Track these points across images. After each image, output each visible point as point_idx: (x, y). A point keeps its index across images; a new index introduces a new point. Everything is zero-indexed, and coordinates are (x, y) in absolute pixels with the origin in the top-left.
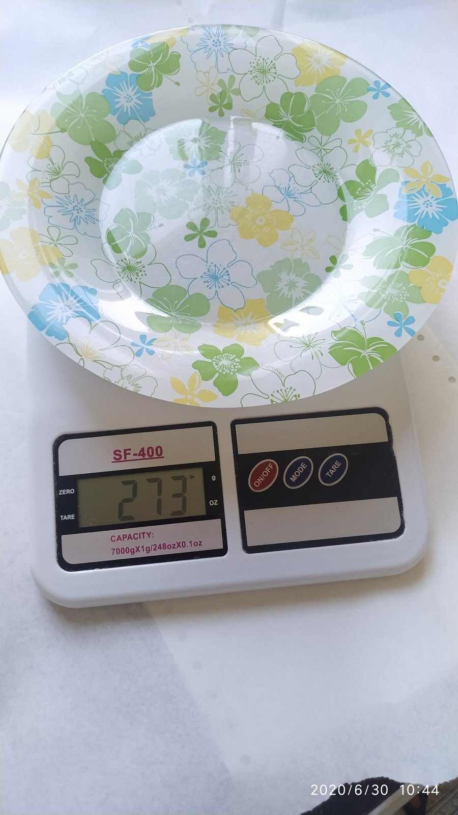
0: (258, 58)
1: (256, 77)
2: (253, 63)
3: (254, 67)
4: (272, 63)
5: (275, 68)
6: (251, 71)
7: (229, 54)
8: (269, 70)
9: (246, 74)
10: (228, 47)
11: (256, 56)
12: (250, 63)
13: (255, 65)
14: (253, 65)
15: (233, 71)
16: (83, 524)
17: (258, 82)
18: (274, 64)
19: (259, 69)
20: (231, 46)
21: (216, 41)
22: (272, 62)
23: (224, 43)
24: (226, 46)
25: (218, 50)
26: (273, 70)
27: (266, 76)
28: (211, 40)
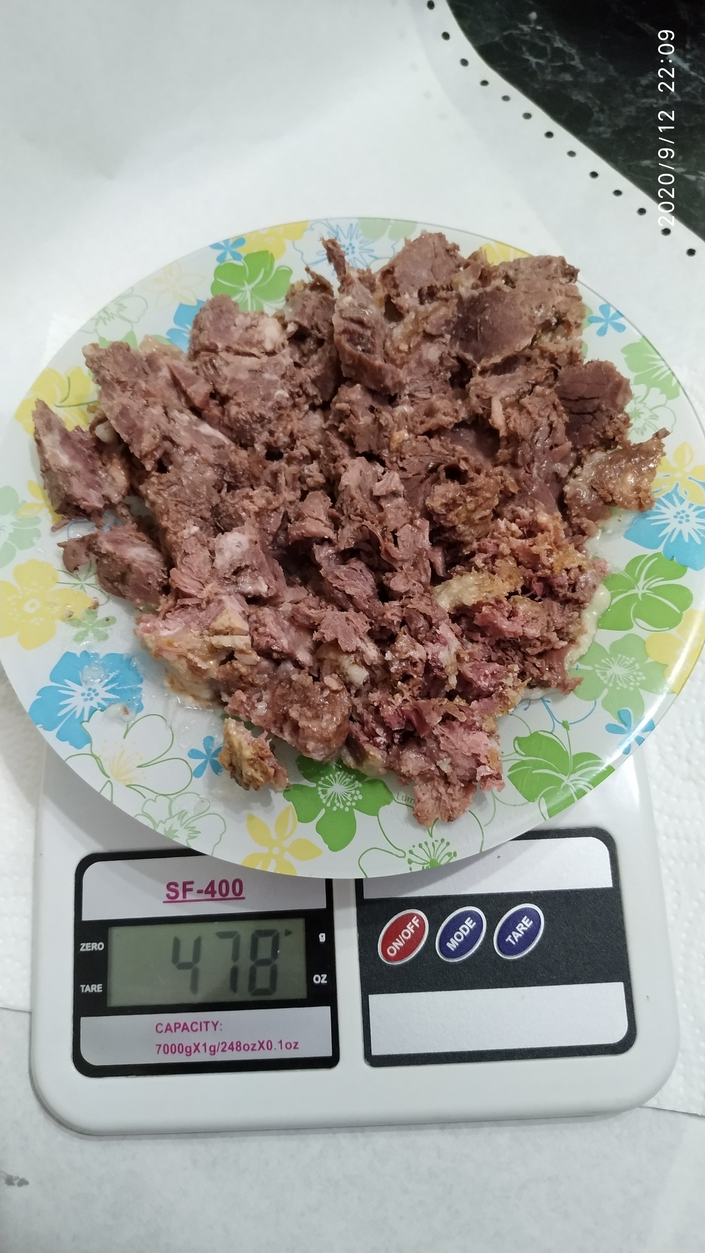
16: (115, 1001)
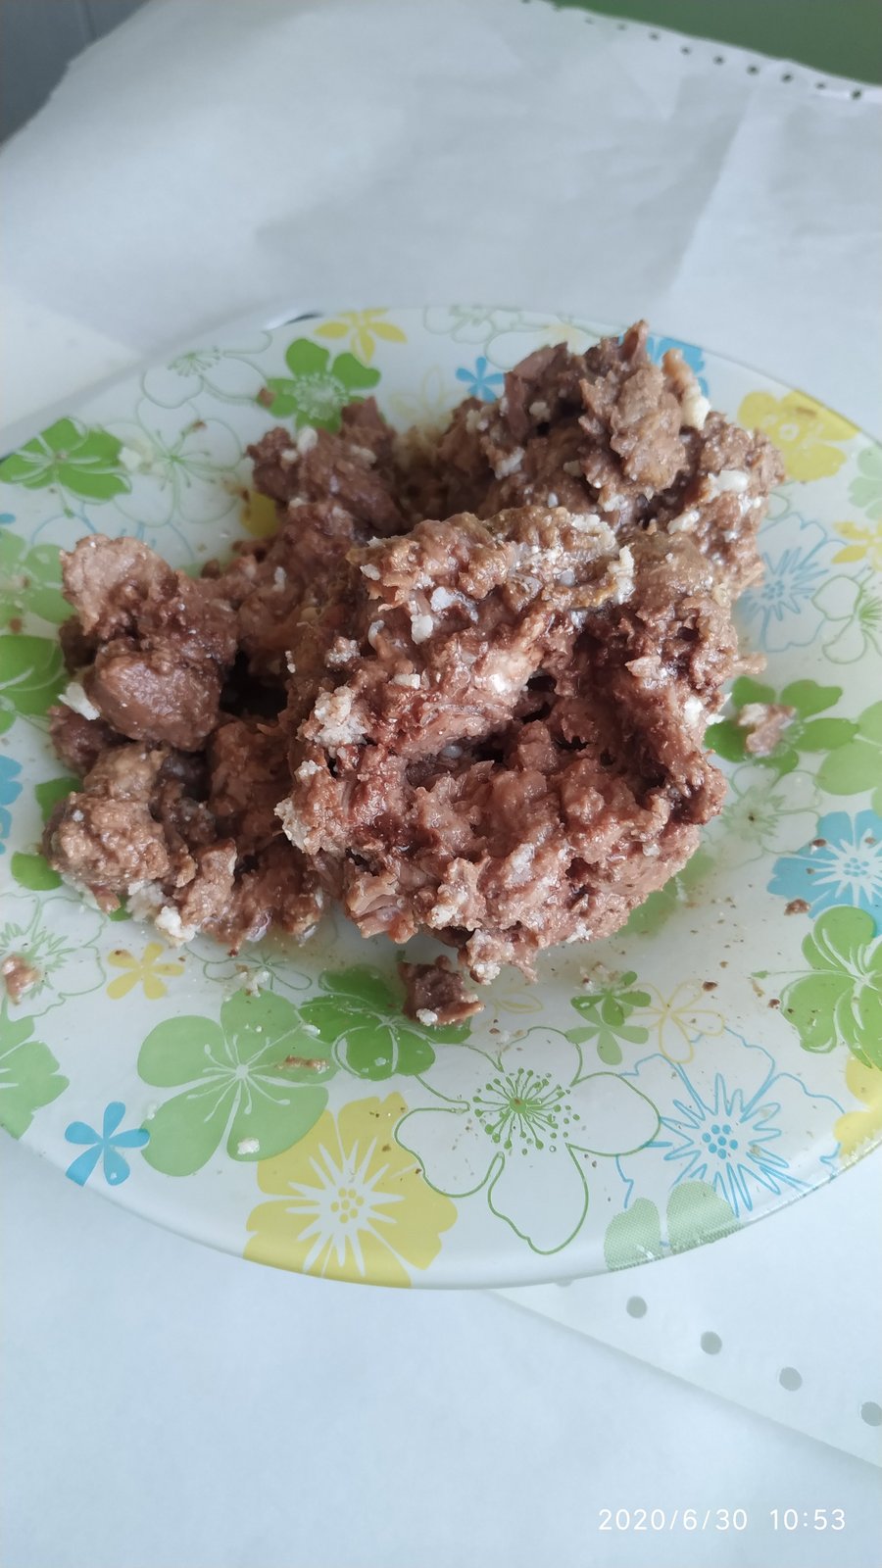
0: (560, 1143)
1: (537, 1085)
2: (567, 1121)
3: (558, 1109)
4: (503, 1141)
5: (489, 1129)
6: (561, 1095)
7: (659, 1118)
8: (504, 1117)
9: (575, 1082)
10: (678, 1142)
11: (569, 1146)
12: (576, 1117)
13: (559, 1117)
14: (564, 1113)
15: (619, 1076)
17: (525, 1076)
18: (497, 1138)
19: (541, 1108)
20: (667, 1150)
21: (727, 1148)
22: (508, 1145)
23: (699, 1153)
24: (687, 1142)
25: (703, 1119)
26: (493, 1119)
27: (508, 1097)
28: (744, 1146)
